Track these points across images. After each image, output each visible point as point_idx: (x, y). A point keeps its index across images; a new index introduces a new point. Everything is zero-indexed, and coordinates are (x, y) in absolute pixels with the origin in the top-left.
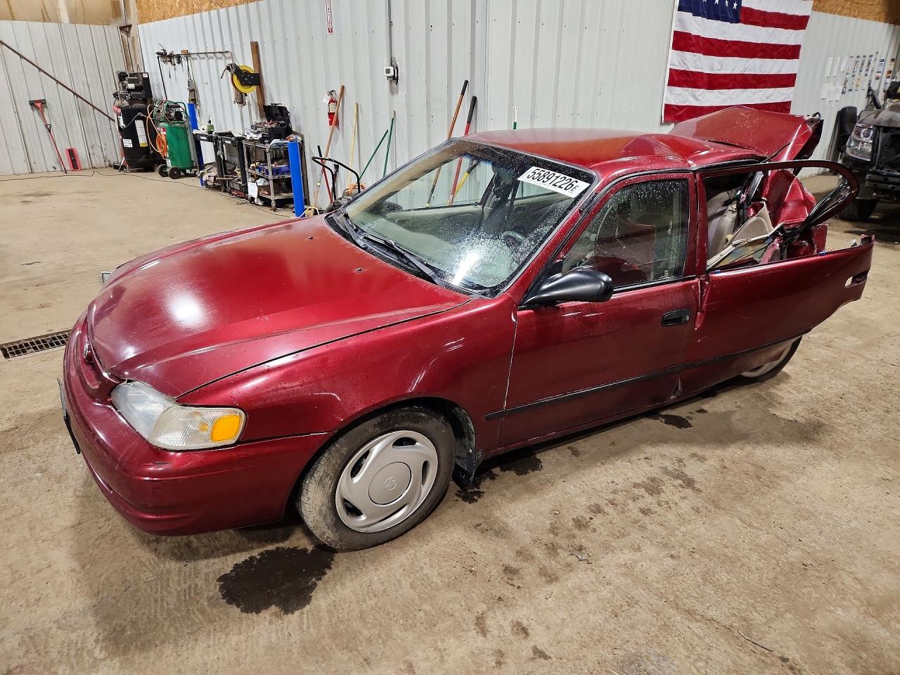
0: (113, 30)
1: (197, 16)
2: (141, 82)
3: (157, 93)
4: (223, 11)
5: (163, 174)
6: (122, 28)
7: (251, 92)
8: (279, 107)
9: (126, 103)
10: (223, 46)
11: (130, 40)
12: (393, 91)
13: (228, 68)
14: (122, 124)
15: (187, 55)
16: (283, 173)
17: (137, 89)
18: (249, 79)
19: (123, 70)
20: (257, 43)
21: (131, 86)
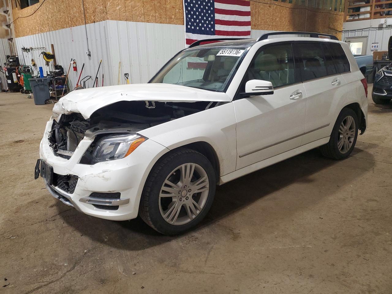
0: (6, 40)
1: (34, 35)
2: (15, 59)
3: (21, 62)
4: (42, 34)
5: (23, 93)
6: (9, 39)
7: (51, 61)
8: (59, 66)
9: (9, 67)
10: (43, 46)
11: (12, 43)
12: (90, 59)
13: (42, 53)
14: (7, 74)
15: (32, 49)
16: (60, 88)
17: (13, 62)
18: (49, 57)
19: (9, 54)
20: (53, 45)
21: (11, 60)
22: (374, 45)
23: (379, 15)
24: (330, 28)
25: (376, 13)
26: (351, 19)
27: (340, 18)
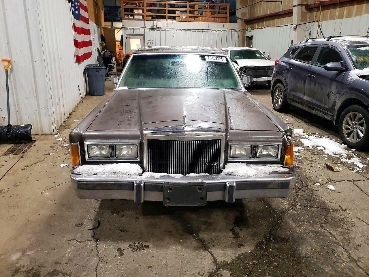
25: (147, 16)
26: (127, 18)
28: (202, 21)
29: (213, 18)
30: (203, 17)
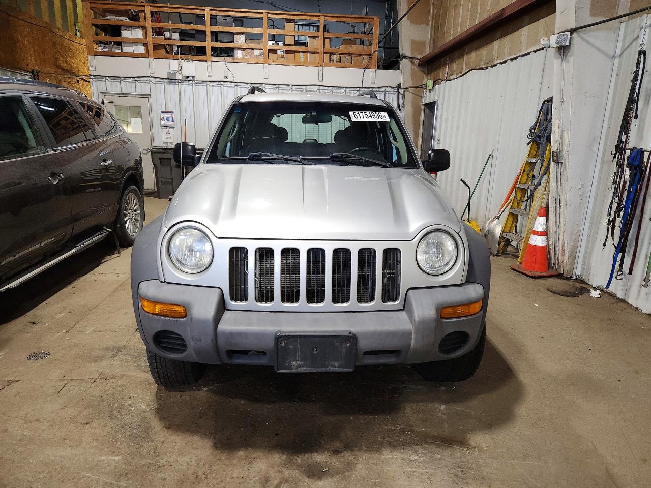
22: (165, 115)
23: (163, 51)
24: (59, 67)
25: (156, 47)
26: (105, 50)
27: (81, 51)
28: (307, 63)
29: (335, 57)
30: (308, 52)
